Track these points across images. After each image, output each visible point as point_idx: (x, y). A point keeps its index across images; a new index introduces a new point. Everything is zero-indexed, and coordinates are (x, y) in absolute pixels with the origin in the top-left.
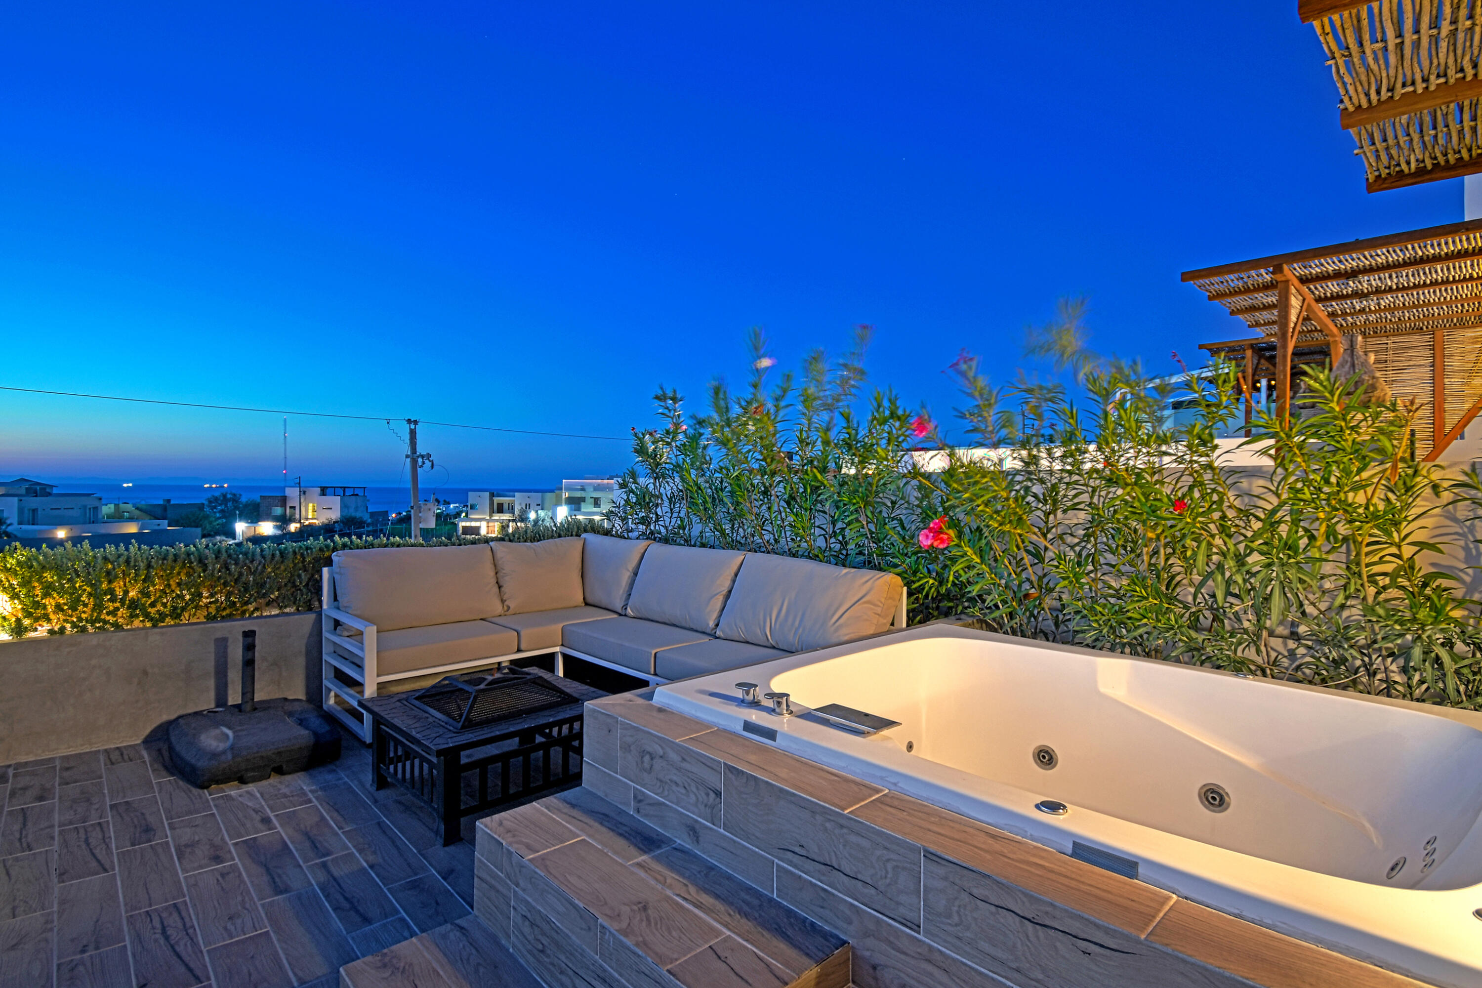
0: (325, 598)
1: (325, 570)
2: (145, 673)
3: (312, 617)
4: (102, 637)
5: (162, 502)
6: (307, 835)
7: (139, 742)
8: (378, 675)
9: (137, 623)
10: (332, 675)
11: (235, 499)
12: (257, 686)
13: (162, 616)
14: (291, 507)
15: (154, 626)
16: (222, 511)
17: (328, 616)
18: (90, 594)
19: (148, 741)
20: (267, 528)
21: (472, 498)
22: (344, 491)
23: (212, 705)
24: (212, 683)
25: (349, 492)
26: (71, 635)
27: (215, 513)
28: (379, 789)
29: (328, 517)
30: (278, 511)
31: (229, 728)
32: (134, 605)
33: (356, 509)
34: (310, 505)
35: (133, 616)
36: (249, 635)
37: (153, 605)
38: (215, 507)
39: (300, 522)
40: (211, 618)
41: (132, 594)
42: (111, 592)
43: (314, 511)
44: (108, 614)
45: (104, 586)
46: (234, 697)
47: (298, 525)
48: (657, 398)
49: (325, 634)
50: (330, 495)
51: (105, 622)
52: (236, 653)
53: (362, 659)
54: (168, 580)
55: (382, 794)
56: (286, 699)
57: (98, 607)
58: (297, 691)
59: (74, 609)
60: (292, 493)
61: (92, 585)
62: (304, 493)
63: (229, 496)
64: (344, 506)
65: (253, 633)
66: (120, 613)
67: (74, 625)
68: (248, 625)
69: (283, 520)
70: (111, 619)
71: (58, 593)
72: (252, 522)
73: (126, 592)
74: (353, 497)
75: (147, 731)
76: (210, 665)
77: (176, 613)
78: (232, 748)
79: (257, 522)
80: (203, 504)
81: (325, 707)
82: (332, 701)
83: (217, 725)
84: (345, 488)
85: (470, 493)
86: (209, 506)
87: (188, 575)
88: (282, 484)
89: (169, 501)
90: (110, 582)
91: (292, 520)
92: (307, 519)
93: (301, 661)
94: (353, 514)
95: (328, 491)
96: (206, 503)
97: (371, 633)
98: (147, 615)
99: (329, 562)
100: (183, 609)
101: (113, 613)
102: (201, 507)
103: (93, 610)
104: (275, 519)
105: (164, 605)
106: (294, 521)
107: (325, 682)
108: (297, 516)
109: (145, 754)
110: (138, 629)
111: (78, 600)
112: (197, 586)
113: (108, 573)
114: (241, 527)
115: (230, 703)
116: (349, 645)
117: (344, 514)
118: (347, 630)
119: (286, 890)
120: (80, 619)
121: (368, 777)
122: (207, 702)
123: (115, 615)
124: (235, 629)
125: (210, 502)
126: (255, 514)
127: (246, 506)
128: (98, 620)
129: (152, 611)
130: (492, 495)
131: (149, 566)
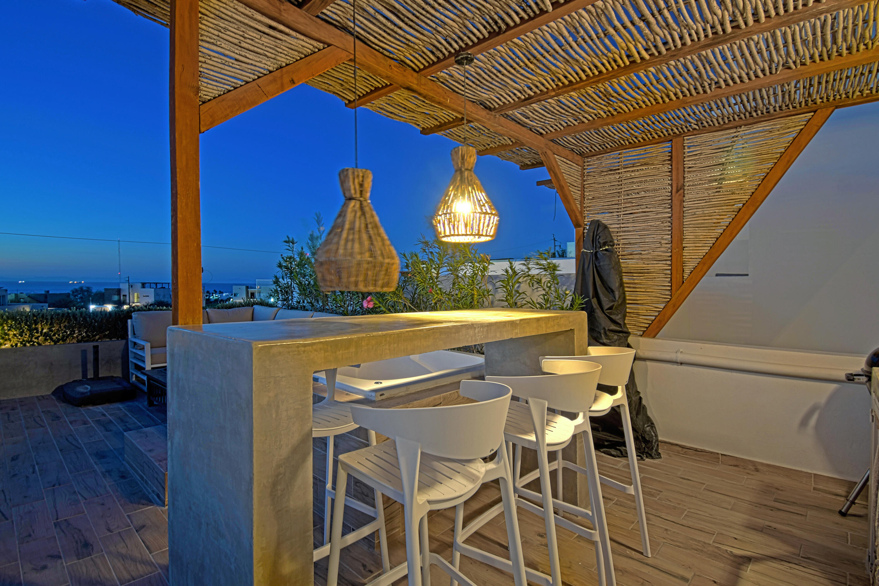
0: (129, 333)
1: (129, 321)
2: (52, 364)
3: (124, 342)
4: (33, 348)
5: (44, 293)
6: (119, 418)
7: (50, 393)
8: (152, 364)
9: (47, 343)
10: (134, 367)
11: (88, 290)
12: (100, 372)
13: (58, 340)
14: (124, 295)
15: (55, 344)
16: (81, 298)
17: (131, 341)
18: (28, 330)
19: (54, 393)
20: (109, 307)
21: (235, 289)
22: (156, 285)
23: (81, 378)
24: (80, 369)
25: (159, 286)
26: (20, 347)
27: (77, 299)
28: (149, 406)
29: (147, 301)
30: (116, 298)
31: (89, 385)
32: (46, 335)
33: (164, 296)
34: (136, 294)
35: (46, 340)
36: (96, 348)
37: (54, 335)
38: (76, 296)
39: (129, 304)
40: (79, 341)
41: (45, 331)
42: (37, 329)
43: (138, 298)
44: (35, 338)
45: (34, 326)
46: (90, 375)
47: (128, 306)
48: (286, 242)
49: (130, 349)
50: (148, 288)
51: (34, 342)
52: (90, 357)
53: (144, 357)
54: (60, 325)
55: (151, 408)
56: (113, 377)
57: (31, 335)
58: (118, 374)
59: (21, 336)
60: (124, 287)
61: (28, 326)
62: (132, 286)
63: (84, 289)
64: (156, 294)
65: (97, 347)
66: (40, 338)
67: (21, 343)
68: (95, 344)
69: (120, 303)
70: (36, 340)
71: (15, 329)
72: (100, 305)
73: (42, 329)
74: (162, 289)
75: (54, 389)
76: (80, 362)
77: (63, 339)
78: (90, 391)
79: (102, 305)
80: (69, 294)
81: (131, 382)
82: (134, 379)
83: (83, 384)
84: (157, 283)
85: (234, 287)
86: (73, 295)
87: (68, 323)
88: (118, 281)
89: (48, 292)
90: (36, 325)
91: (124, 303)
92: (134, 303)
93: (119, 361)
94: (162, 300)
95: (146, 285)
96: (71, 293)
97: (148, 346)
98: (52, 339)
99: (131, 318)
100: (67, 337)
101: (37, 338)
102: (68, 295)
103: (29, 336)
104: (114, 303)
105: (59, 335)
106: (126, 304)
107: (131, 371)
108: (128, 301)
109: (53, 397)
110: (47, 345)
111: (23, 331)
112: (73, 327)
113: (35, 321)
114: (92, 307)
115: (89, 377)
116: (140, 353)
117: (157, 300)
118: (139, 346)
119: (111, 431)
120: (24, 341)
121: (146, 403)
122: (79, 377)
123: (38, 339)
124: (89, 346)
125: (73, 292)
126: (101, 299)
127: (96, 294)
128: (31, 341)
129: (54, 338)
130: (247, 288)
131: (52, 318)
